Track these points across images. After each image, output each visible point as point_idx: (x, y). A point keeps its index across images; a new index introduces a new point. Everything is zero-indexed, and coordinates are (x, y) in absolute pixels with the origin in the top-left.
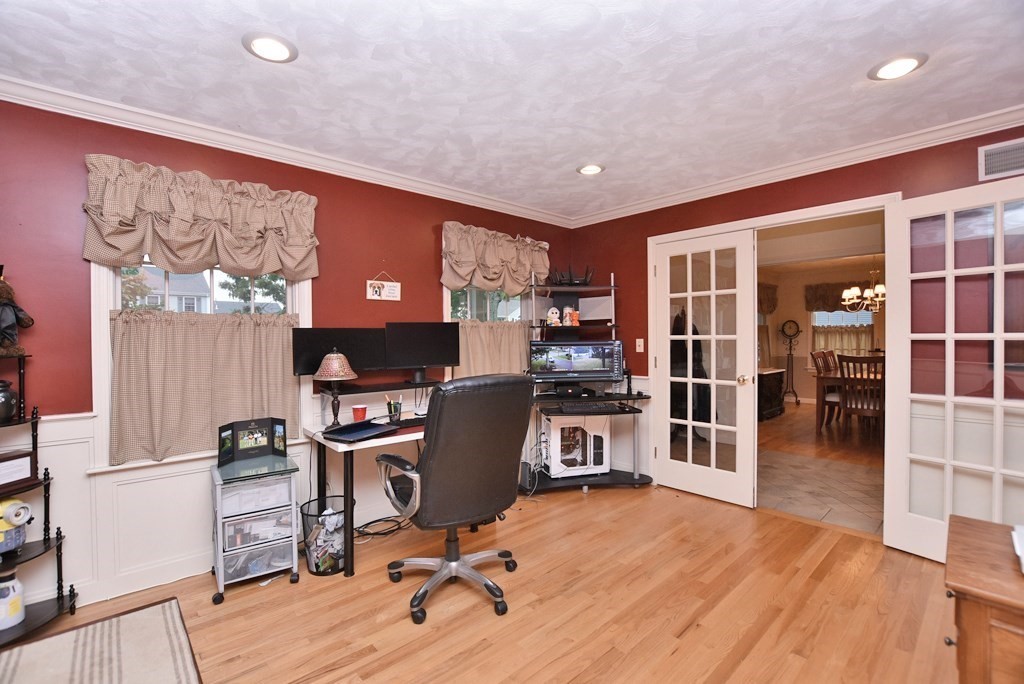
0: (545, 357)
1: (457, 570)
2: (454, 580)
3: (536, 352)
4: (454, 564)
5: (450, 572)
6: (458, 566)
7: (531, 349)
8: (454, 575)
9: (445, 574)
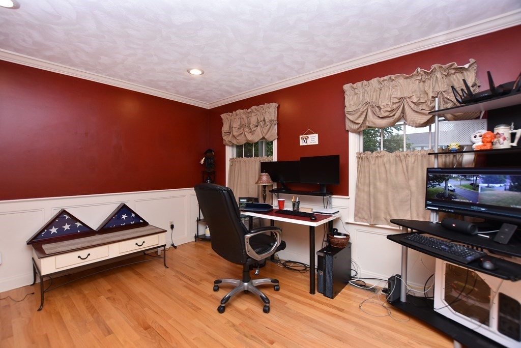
0: (443, 185)
1: (248, 287)
2: (246, 292)
3: (433, 179)
4: (246, 284)
5: (244, 288)
6: (248, 285)
7: (428, 176)
8: (246, 289)
9: (241, 289)
